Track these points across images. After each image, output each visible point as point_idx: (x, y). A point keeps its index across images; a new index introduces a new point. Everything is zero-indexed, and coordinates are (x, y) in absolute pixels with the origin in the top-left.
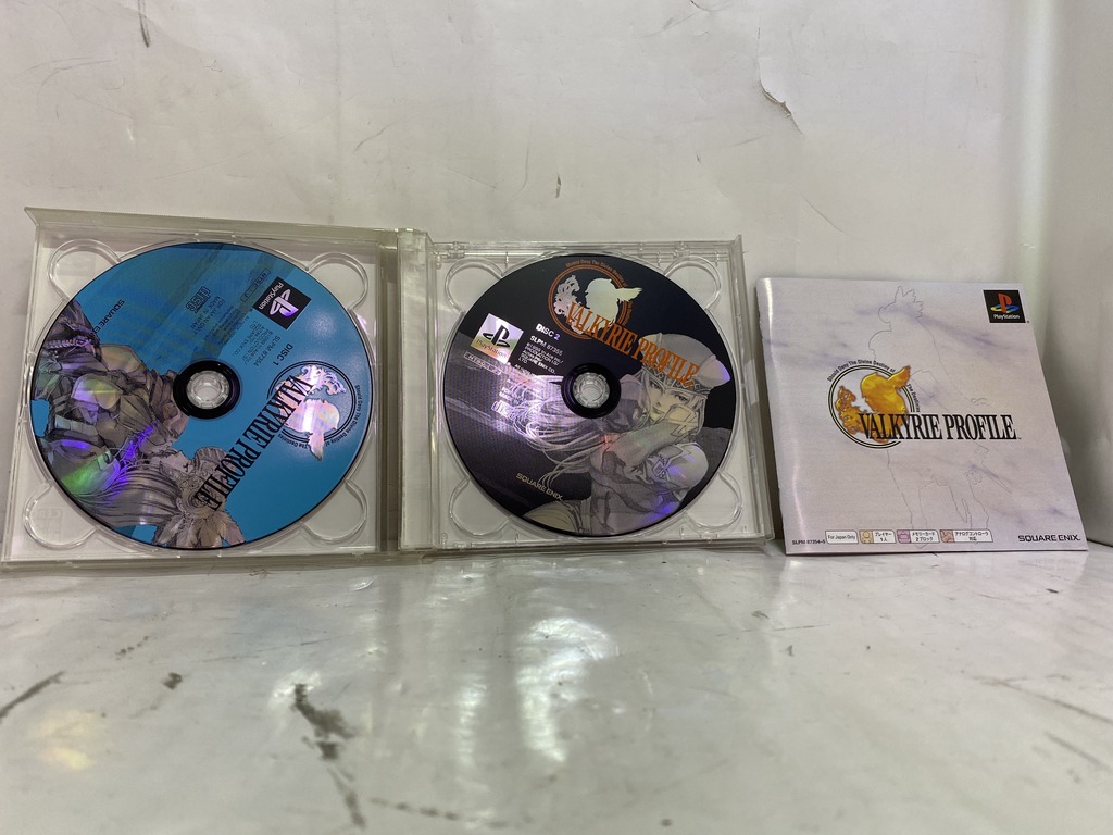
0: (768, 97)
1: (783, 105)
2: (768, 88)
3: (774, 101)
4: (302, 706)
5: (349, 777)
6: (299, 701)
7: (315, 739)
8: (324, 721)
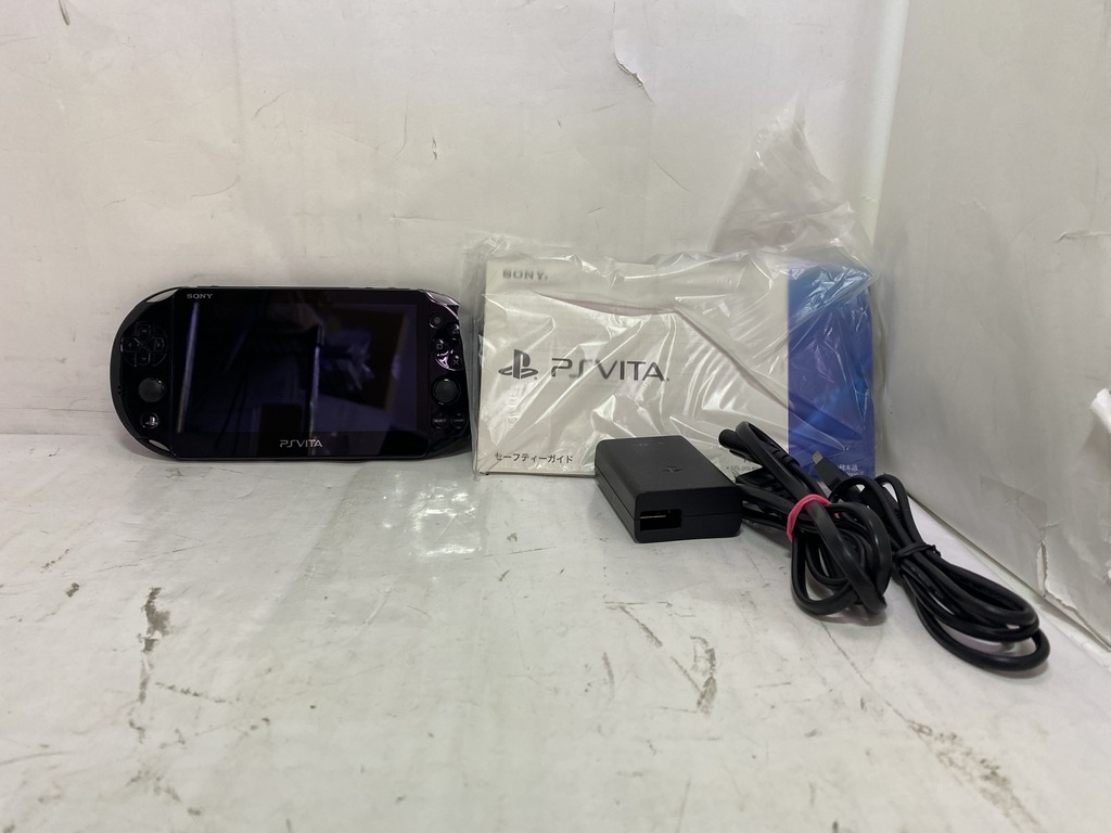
0: (622, 68)
1: (635, 75)
2: (621, 61)
3: (627, 72)
4: (149, 609)
5: (151, 666)
6: (149, 602)
7: (145, 635)
8: (157, 620)
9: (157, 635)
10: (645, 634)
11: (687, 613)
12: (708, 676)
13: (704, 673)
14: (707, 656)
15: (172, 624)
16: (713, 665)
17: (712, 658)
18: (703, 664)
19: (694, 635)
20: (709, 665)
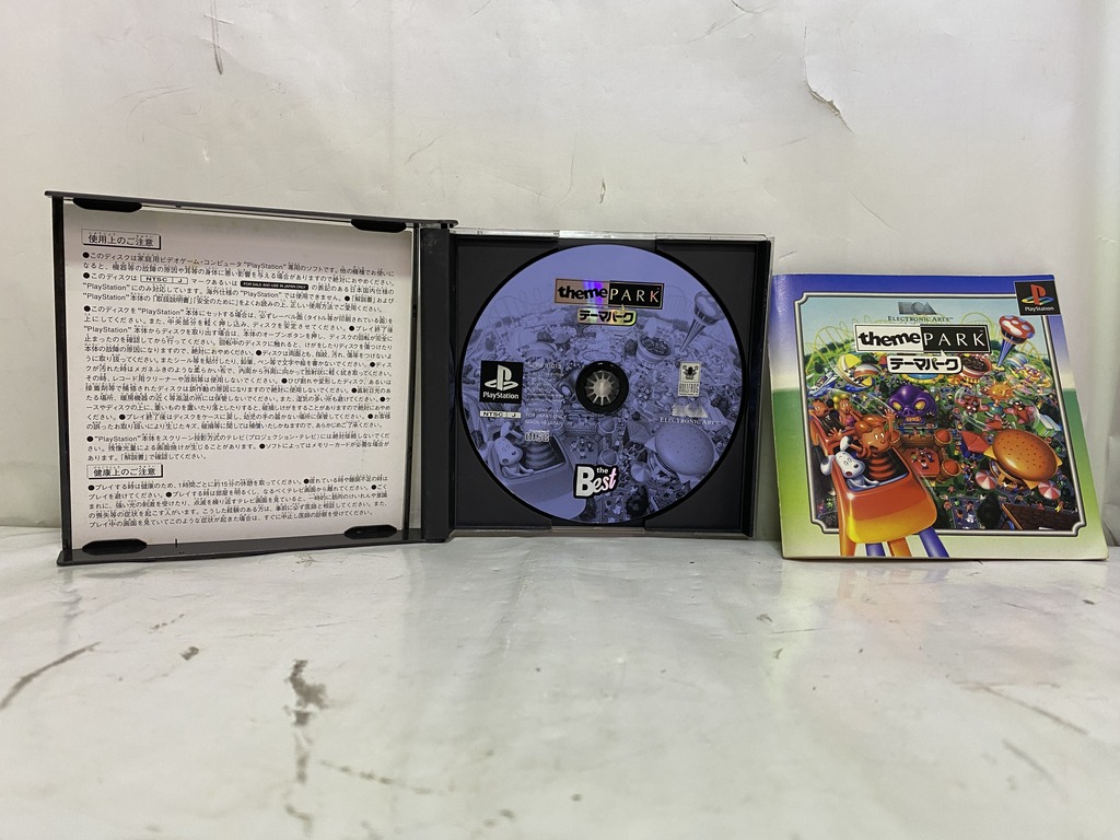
0: (816, 97)
1: (831, 103)
2: (814, 88)
3: (821, 100)
4: (296, 681)
5: (310, 741)
6: (294, 674)
7: (294, 708)
8: (308, 694)
9: (311, 708)
15: (331, 697)
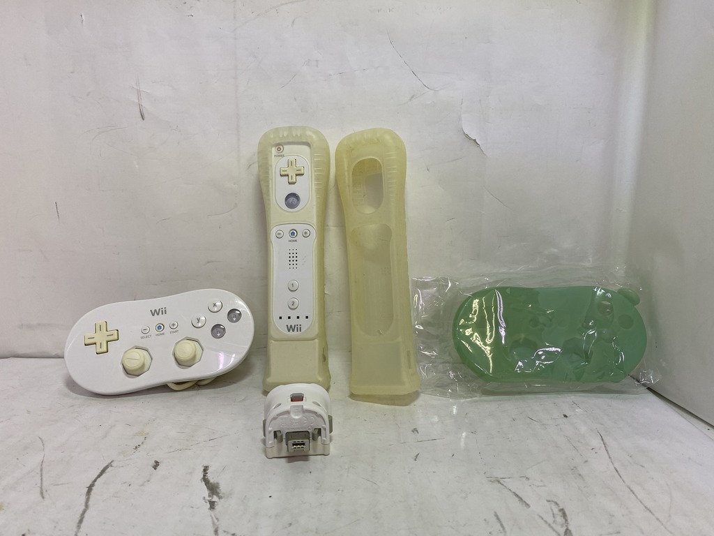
0: (467, 136)
1: (475, 140)
2: (466, 132)
3: (470, 139)
4: (205, 480)
5: (217, 519)
6: (204, 476)
7: (207, 498)
8: (213, 489)
9: (215, 498)
10: (517, 499)
11: (541, 484)
12: (565, 528)
13: (562, 526)
14: (561, 514)
15: (223, 491)
16: (566, 520)
17: (564, 515)
18: (560, 519)
19: (549, 499)
20: (564, 520)
